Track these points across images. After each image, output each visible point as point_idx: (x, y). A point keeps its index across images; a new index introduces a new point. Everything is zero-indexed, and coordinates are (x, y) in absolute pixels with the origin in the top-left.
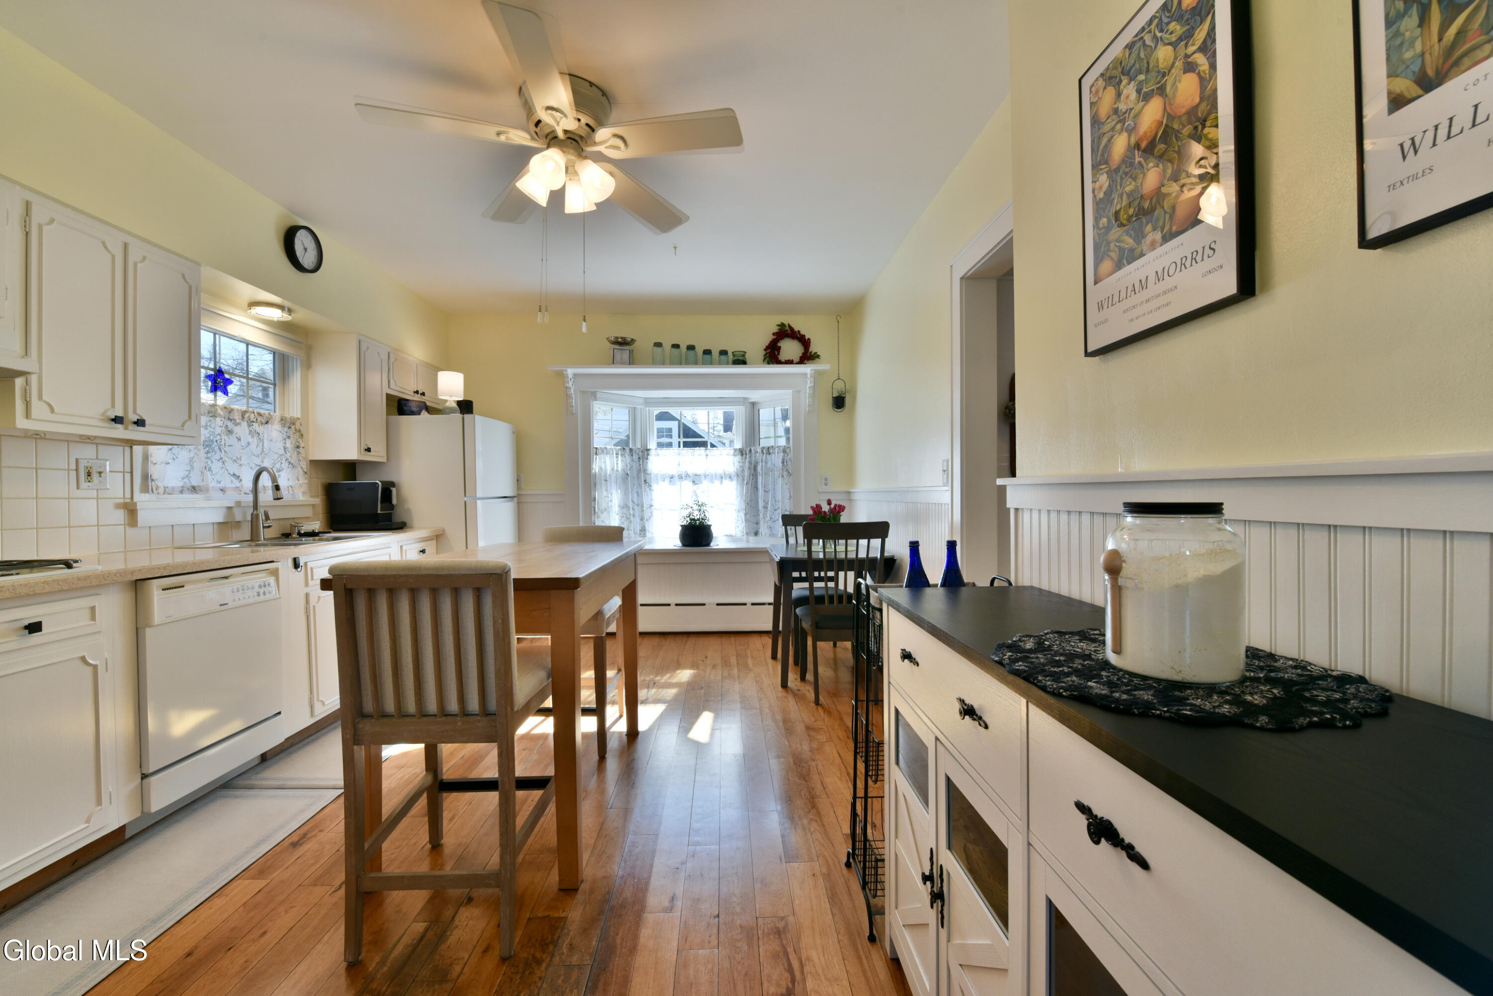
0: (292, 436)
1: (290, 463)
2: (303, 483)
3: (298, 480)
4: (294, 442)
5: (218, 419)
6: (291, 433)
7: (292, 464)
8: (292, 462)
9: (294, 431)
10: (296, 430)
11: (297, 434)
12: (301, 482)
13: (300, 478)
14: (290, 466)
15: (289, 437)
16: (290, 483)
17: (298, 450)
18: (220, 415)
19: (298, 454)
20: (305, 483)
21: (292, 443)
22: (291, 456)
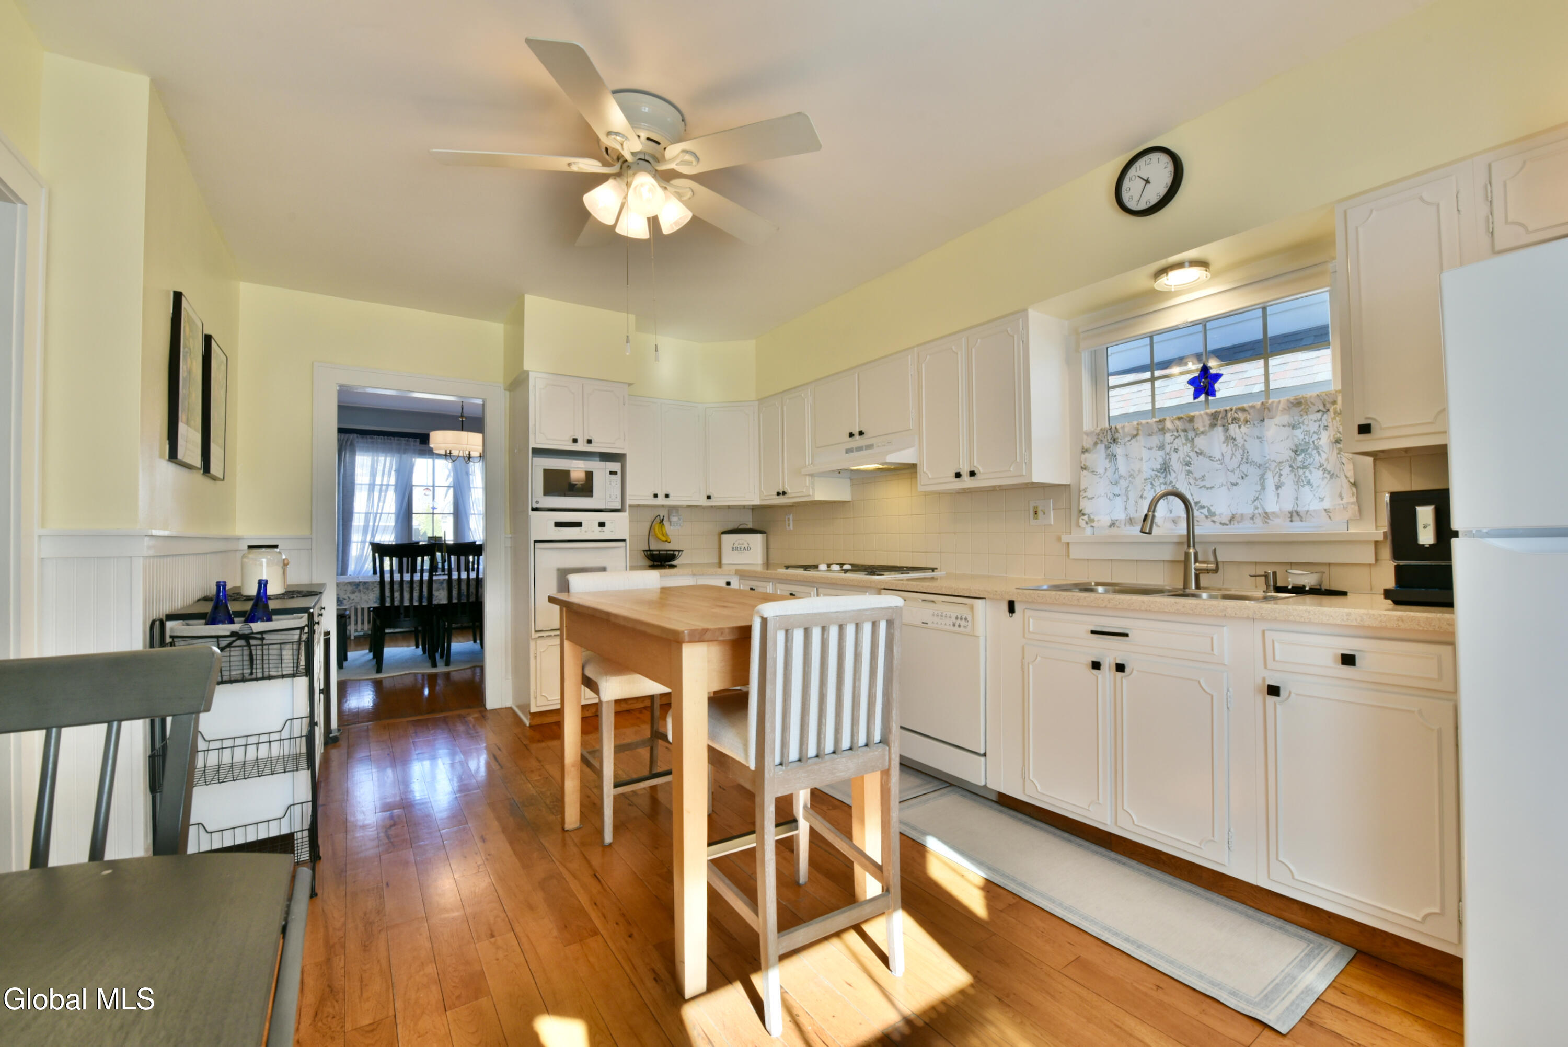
0: (1330, 425)
1: (1325, 470)
2: (1348, 503)
3: (1342, 499)
4: (1333, 433)
5: (1168, 435)
6: (1330, 420)
7: (1329, 472)
8: (1329, 469)
9: (1332, 415)
10: (1335, 413)
11: (1338, 419)
12: (1345, 501)
13: (1344, 495)
14: (1326, 475)
15: (1326, 427)
16: (1327, 504)
17: (1339, 446)
18: (1169, 429)
19: (1339, 454)
20: (1352, 503)
21: (1330, 436)
22: (1327, 460)
